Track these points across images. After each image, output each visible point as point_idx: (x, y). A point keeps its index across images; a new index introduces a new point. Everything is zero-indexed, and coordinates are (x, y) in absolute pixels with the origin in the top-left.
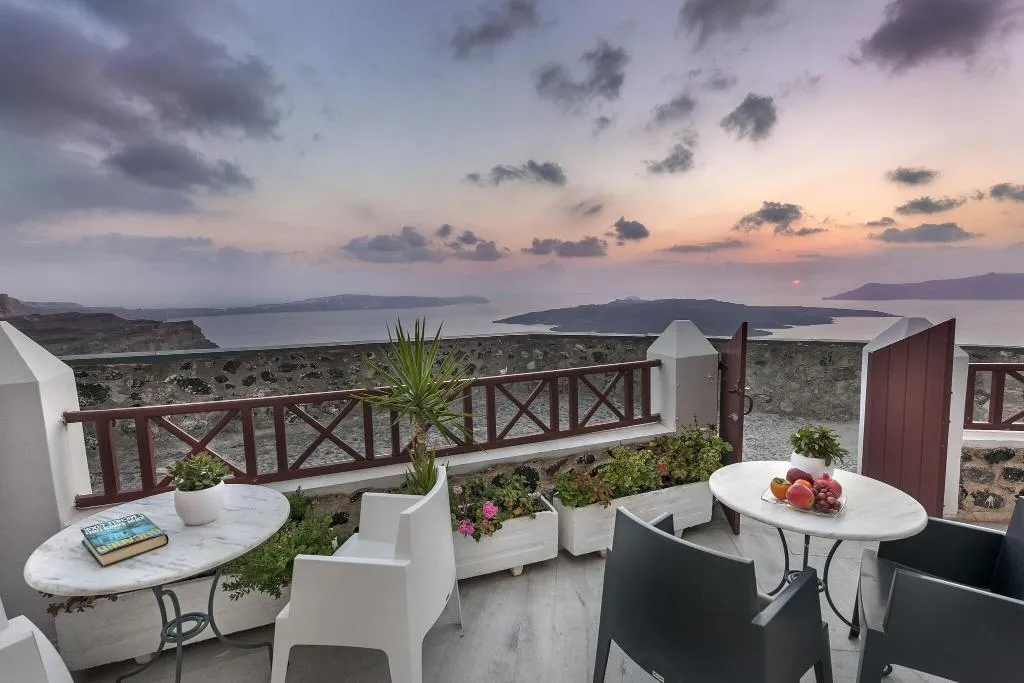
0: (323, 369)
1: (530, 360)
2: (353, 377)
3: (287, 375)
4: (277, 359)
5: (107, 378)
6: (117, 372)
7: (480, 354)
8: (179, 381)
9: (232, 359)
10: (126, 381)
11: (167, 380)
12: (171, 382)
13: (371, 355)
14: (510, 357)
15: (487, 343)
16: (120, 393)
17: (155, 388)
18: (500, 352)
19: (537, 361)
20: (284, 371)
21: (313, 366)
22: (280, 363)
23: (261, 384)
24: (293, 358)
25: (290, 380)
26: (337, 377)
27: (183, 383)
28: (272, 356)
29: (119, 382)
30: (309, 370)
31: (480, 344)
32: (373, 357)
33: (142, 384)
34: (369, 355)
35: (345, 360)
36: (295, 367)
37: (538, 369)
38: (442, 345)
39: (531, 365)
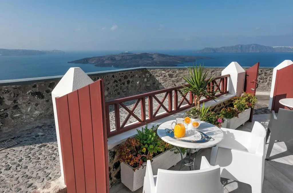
1: (145, 78)
5: (3, 93)
6: (7, 90)
7: (131, 76)
8: (32, 93)
9: (51, 82)
10: (10, 94)
11: (28, 93)
12: (29, 94)
14: (140, 77)
15: (133, 72)
16: (8, 100)
17: (23, 96)
18: (137, 75)
19: (147, 78)
27: (33, 94)
29: (7, 95)
31: (131, 72)
33: (18, 95)
37: (148, 81)
38: (120, 73)
39: (145, 80)
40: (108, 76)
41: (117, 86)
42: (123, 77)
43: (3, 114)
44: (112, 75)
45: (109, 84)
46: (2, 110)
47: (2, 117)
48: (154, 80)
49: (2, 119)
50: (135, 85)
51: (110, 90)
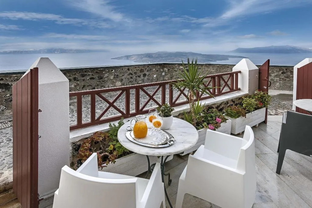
0: (96, 76)
1: (163, 72)
2: (106, 79)
3: (83, 78)
4: (80, 72)
7: (148, 70)
13: (113, 70)
14: (157, 71)
15: (150, 66)
18: (154, 69)
19: (165, 72)
20: (82, 77)
21: (92, 75)
22: (81, 74)
23: (73, 82)
24: (85, 72)
25: (84, 80)
26: (100, 79)
28: (78, 71)
30: (91, 76)
31: (148, 67)
32: (113, 71)
34: (112, 70)
35: (104, 72)
36: (86, 75)
37: (166, 75)
38: (136, 67)
39: (163, 74)
40: (123, 69)
41: (131, 78)
42: (139, 71)
43: (8, 99)
44: (127, 68)
45: (123, 75)
46: (8, 95)
47: (7, 101)
48: (172, 74)
49: (7, 103)
50: (151, 78)
51: (123, 82)
